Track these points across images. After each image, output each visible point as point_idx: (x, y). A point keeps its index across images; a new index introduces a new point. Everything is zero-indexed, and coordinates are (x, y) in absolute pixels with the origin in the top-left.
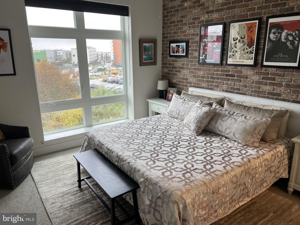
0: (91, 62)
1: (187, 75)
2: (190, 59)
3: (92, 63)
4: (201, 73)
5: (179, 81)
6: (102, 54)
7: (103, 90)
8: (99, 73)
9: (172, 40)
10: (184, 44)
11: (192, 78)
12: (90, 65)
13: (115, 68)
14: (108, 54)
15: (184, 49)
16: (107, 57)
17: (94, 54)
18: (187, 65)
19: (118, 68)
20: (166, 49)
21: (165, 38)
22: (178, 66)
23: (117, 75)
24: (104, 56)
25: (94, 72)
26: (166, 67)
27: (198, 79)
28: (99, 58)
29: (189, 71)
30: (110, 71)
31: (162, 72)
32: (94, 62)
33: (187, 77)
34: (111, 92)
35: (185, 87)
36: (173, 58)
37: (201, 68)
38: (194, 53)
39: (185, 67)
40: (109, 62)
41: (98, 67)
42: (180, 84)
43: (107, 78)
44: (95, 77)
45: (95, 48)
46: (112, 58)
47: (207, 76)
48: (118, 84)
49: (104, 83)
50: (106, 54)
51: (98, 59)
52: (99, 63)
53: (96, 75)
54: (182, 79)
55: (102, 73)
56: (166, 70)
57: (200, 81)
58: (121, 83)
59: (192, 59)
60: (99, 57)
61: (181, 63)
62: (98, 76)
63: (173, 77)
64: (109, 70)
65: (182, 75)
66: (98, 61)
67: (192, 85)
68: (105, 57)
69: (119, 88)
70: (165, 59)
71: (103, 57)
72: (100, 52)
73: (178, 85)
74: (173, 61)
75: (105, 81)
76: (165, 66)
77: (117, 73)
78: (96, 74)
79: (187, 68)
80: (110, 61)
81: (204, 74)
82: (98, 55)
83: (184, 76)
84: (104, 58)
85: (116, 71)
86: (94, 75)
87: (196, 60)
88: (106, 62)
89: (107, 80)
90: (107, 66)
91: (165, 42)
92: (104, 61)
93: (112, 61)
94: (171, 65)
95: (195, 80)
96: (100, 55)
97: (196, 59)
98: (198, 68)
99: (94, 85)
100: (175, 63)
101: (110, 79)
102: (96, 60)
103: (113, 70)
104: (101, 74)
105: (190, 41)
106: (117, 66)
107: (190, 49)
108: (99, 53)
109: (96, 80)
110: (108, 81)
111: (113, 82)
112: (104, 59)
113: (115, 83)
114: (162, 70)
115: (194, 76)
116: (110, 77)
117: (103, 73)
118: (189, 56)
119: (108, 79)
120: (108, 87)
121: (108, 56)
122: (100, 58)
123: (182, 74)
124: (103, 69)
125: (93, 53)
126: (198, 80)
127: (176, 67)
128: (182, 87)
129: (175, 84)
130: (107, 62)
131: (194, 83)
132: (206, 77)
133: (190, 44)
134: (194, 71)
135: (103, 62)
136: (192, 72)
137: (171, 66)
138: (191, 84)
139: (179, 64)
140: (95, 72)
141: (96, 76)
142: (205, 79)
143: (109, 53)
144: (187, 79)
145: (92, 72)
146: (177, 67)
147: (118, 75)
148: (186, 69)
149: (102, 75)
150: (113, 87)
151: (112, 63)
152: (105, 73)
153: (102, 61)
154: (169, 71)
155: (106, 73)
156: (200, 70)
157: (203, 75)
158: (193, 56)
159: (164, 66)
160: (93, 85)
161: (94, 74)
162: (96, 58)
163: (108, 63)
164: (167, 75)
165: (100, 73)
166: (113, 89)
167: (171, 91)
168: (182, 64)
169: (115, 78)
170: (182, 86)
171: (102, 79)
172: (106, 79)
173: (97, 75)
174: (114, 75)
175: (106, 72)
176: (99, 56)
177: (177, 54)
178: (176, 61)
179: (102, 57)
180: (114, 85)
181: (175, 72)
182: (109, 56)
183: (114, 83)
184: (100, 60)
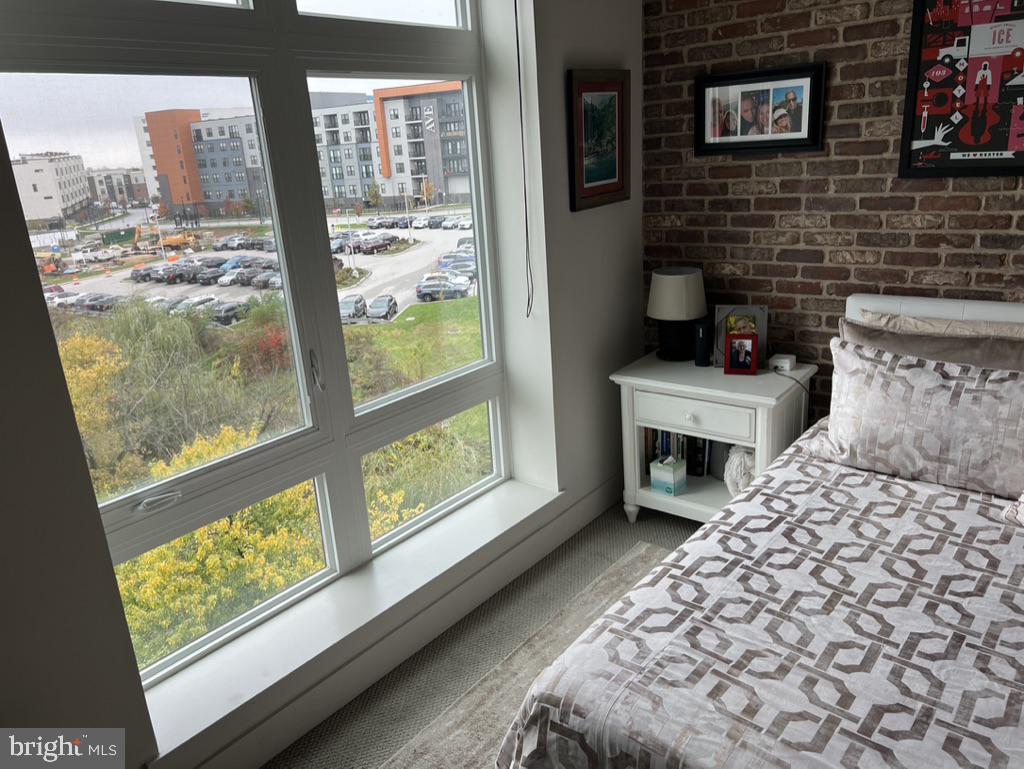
0: (69, 212)
1: (817, 236)
2: (834, 157)
3: (75, 212)
4: (917, 221)
5: (762, 270)
6: (108, 177)
7: (145, 312)
8: (110, 251)
9: (709, 71)
10: (805, 83)
11: (854, 247)
12: (67, 222)
13: (171, 226)
14: (133, 175)
15: (799, 108)
16: (130, 187)
17: (77, 180)
18: (819, 186)
19: (184, 225)
20: (670, 118)
21: (664, 64)
22: (752, 199)
23: (186, 251)
24: (120, 184)
25: (89, 250)
26: (671, 207)
27: (895, 250)
28: (99, 193)
29: (828, 217)
30: (154, 239)
31: (647, 233)
32: (82, 208)
33: (817, 248)
34: (176, 315)
35: (805, 297)
36: (720, 158)
37: (918, 196)
38: (869, 125)
39: (804, 197)
40: (144, 206)
41: (101, 228)
42: (770, 282)
43: (148, 265)
44: (97, 265)
45: (78, 158)
46: (153, 188)
47: (956, 232)
48: (196, 283)
49: (142, 285)
50: (127, 177)
51: (95, 197)
52: (105, 213)
53: (100, 258)
54: (784, 255)
55: (122, 249)
56: (674, 221)
57: (908, 260)
58: (209, 279)
59: (853, 157)
60: (99, 188)
61: (777, 180)
62: (109, 260)
63: (724, 249)
64: (152, 236)
65: (782, 239)
66: (96, 203)
67: (853, 280)
68: (124, 189)
69: (204, 297)
70: (663, 168)
71: (116, 189)
72: (99, 171)
73: (755, 285)
74: (715, 172)
75: (144, 278)
76: (663, 199)
77: (185, 244)
78: (100, 254)
79: (813, 204)
80: (146, 201)
81: (940, 227)
82: (91, 180)
83: (797, 241)
84: (121, 192)
85: (179, 236)
86: (91, 261)
87: (878, 157)
88: (129, 206)
89: (149, 275)
90: (136, 219)
91: (664, 83)
92: (123, 203)
93: (155, 200)
94: (707, 192)
95: (870, 259)
96: (101, 182)
97: (881, 153)
98: (892, 197)
99: (102, 297)
100: (730, 181)
101: (160, 267)
102: (90, 202)
103: (165, 234)
104: (118, 253)
105: (839, 66)
106: (178, 219)
107: (835, 104)
108: (95, 175)
109: (101, 278)
110: (153, 276)
111: (173, 279)
112: (119, 197)
113: (182, 281)
114: (646, 219)
115: (864, 239)
116: (156, 260)
117: (129, 249)
118: (832, 142)
119: (151, 269)
120: (159, 298)
121: (134, 182)
122: (103, 192)
123: (784, 233)
124: (123, 233)
125: (74, 175)
126: (892, 258)
127: (739, 201)
128: (780, 295)
129: (735, 282)
130: (133, 207)
131: (862, 274)
132: (954, 239)
133: (837, 81)
134: (864, 212)
135: (117, 208)
136: (854, 221)
137: (708, 199)
138: (847, 278)
139: (763, 187)
140: (95, 248)
141: (100, 261)
142: (943, 250)
143: (137, 170)
144: (819, 255)
145: (79, 247)
146: (749, 201)
147: (190, 251)
148: (808, 208)
149: (125, 254)
150: (179, 298)
151: (155, 207)
152: (137, 249)
153: (114, 204)
154: (692, 222)
155: (139, 249)
156: (908, 204)
157: (933, 231)
158: (862, 139)
159: (658, 203)
160: (96, 299)
161: (90, 255)
162: (89, 195)
163: (143, 210)
164: (683, 246)
165: (114, 251)
166: (180, 306)
167: (732, 320)
168: (783, 184)
169: (181, 261)
170: (780, 290)
171: (128, 273)
172: (145, 270)
173: (104, 258)
174: (173, 253)
175: (139, 244)
176: (97, 184)
177: (753, 137)
178: (746, 172)
179: (111, 189)
180: (180, 289)
181: (733, 225)
182: (141, 182)
183: (178, 281)
184: (106, 201)
